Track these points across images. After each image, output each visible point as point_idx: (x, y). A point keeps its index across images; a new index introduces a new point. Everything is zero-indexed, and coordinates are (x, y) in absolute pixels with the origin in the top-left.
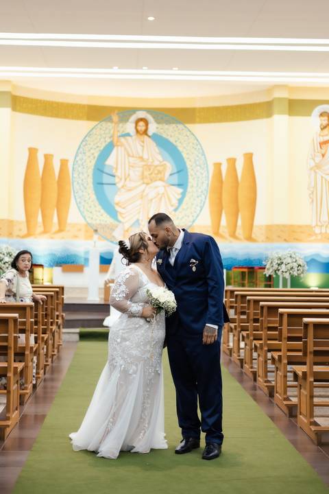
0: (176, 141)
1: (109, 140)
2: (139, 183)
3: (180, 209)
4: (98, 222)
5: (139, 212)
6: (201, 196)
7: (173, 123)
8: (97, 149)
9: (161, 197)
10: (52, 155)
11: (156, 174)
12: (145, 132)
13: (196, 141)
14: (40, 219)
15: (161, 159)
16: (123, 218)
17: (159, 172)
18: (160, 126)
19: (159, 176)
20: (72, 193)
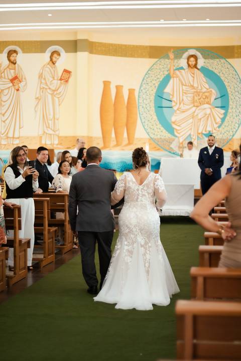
0: (219, 73)
1: (167, 73)
2: (191, 106)
3: (223, 126)
4: (159, 137)
5: (191, 129)
6: (238, 115)
7: (217, 58)
8: (158, 80)
9: (208, 117)
10: (122, 86)
11: (204, 99)
12: (195, 66)
13: (234, 72)
14: (113, 135)
15: (207, 87)
16: (179, 133)
17: (207, 97)
18: (207, 61)
19: (206, 100)
20: (138, 115)
